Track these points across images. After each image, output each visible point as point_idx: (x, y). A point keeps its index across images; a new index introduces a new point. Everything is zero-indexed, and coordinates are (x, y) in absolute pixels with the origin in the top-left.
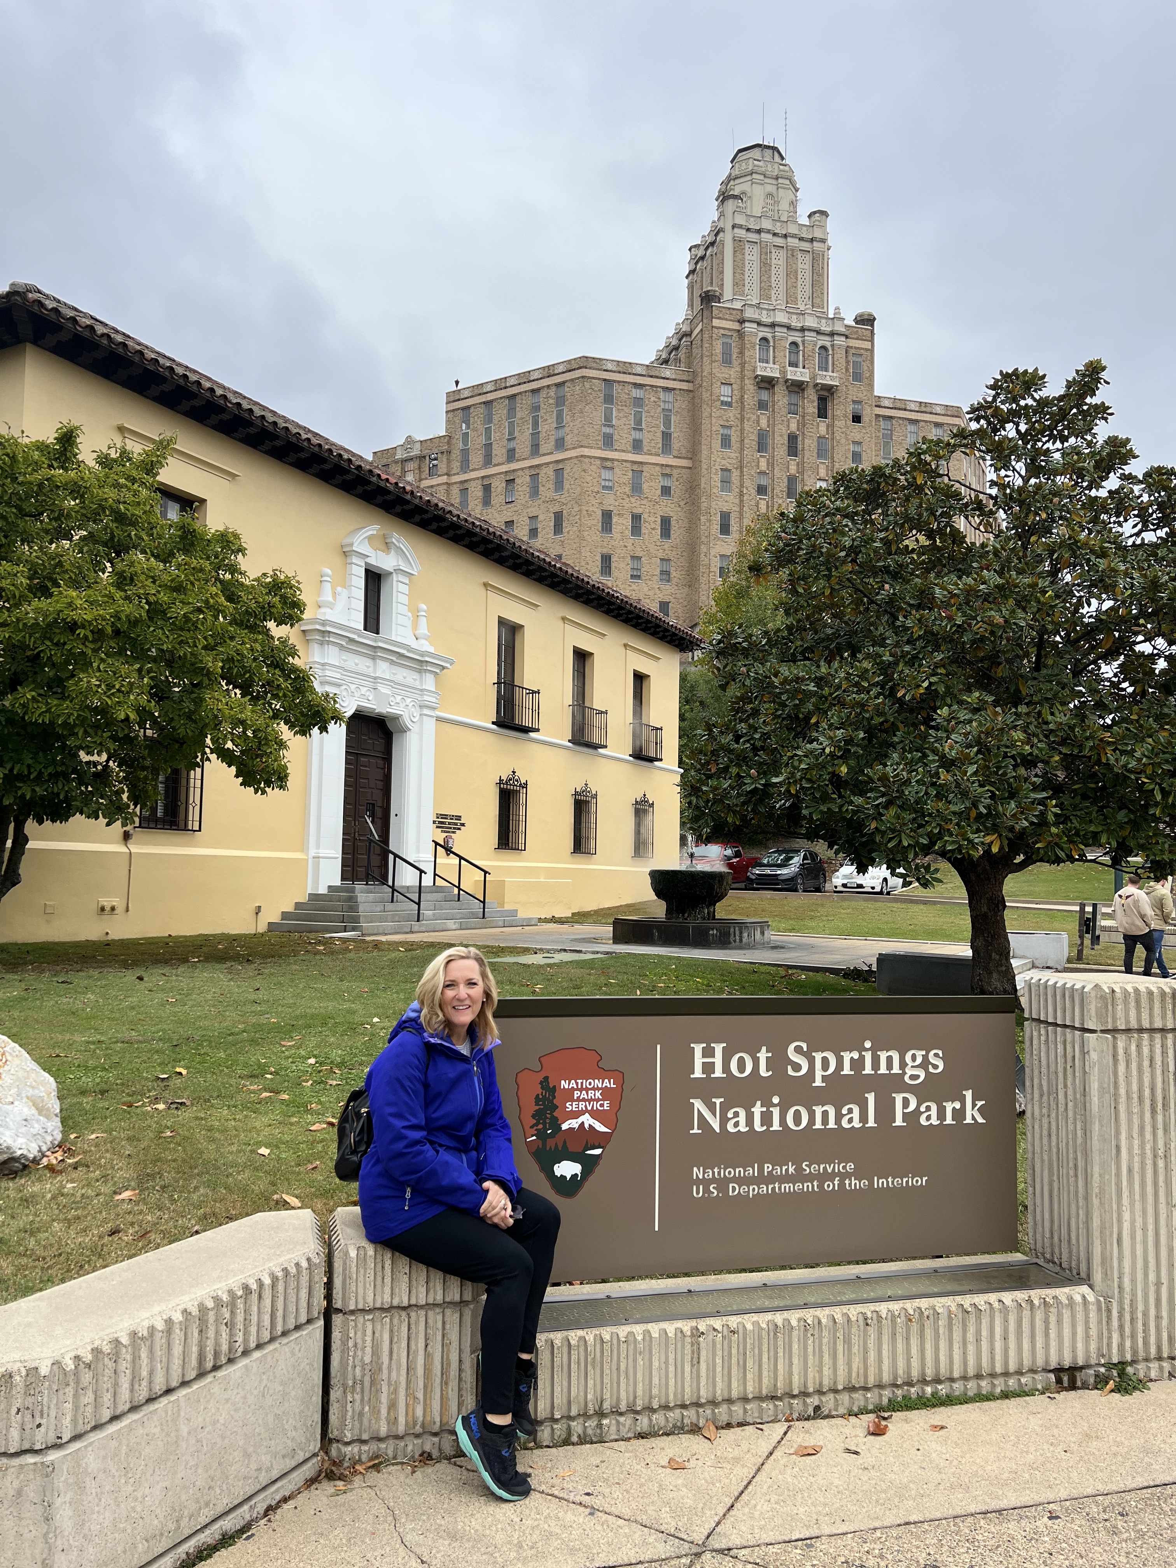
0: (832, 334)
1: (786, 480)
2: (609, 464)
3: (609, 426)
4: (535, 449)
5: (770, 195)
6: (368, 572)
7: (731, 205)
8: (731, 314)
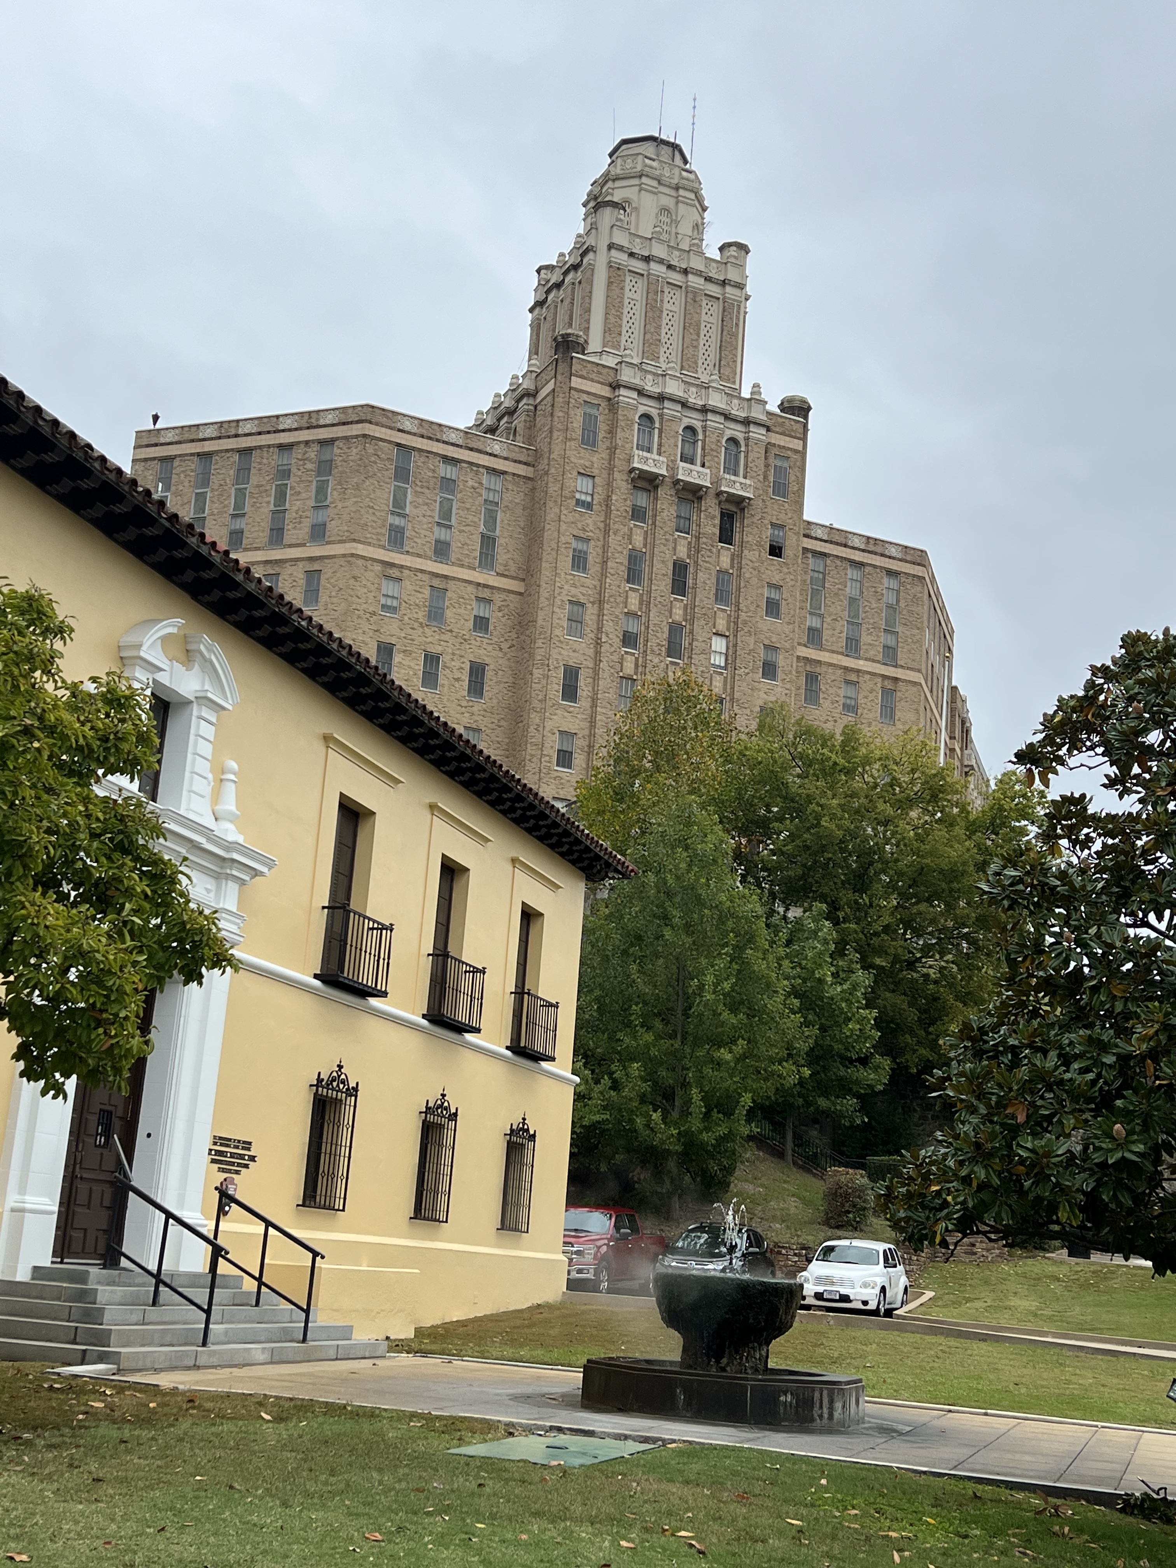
0: (747, 422)
1: (666, 630)
2: (395, 573)
3: (399, 515)
4: (277, 536)
5: (665, 210)
6: (154, 698)
7: (607, 216)
8: (599, 373)
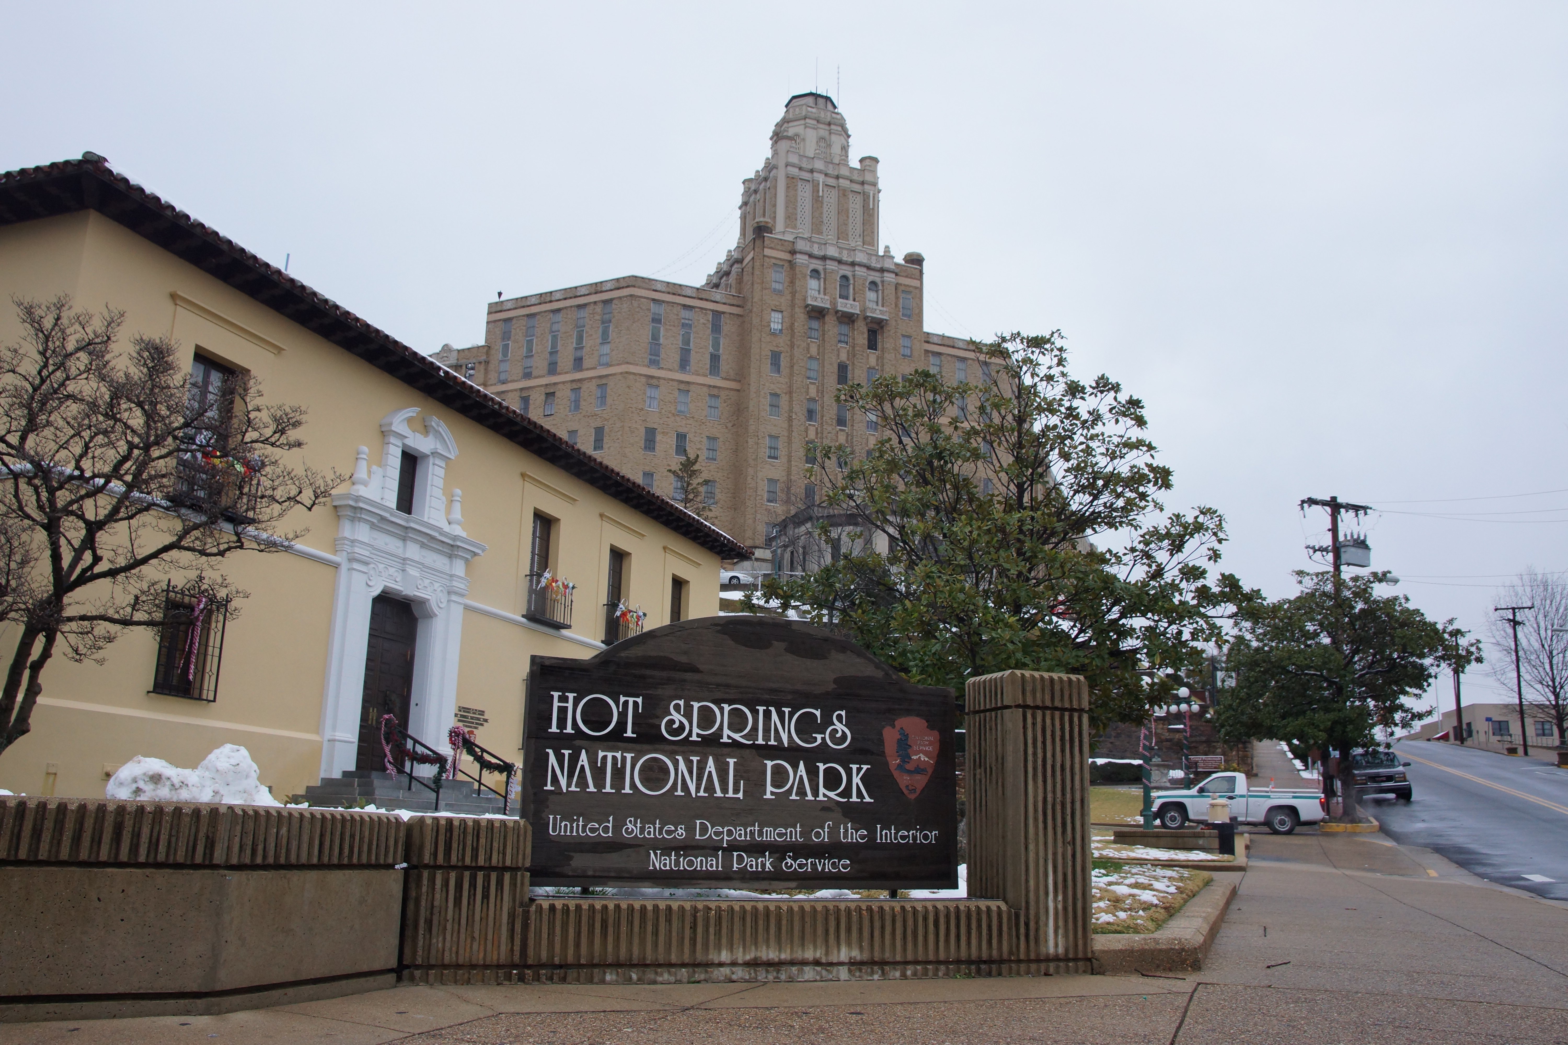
0: (882, 270)
2: (654, 382)
3: (656, 345)
4: (578, 364)
5: (822, 139)
6: (404, 454)
7: (784, 145)
8: (782, 245)
